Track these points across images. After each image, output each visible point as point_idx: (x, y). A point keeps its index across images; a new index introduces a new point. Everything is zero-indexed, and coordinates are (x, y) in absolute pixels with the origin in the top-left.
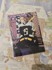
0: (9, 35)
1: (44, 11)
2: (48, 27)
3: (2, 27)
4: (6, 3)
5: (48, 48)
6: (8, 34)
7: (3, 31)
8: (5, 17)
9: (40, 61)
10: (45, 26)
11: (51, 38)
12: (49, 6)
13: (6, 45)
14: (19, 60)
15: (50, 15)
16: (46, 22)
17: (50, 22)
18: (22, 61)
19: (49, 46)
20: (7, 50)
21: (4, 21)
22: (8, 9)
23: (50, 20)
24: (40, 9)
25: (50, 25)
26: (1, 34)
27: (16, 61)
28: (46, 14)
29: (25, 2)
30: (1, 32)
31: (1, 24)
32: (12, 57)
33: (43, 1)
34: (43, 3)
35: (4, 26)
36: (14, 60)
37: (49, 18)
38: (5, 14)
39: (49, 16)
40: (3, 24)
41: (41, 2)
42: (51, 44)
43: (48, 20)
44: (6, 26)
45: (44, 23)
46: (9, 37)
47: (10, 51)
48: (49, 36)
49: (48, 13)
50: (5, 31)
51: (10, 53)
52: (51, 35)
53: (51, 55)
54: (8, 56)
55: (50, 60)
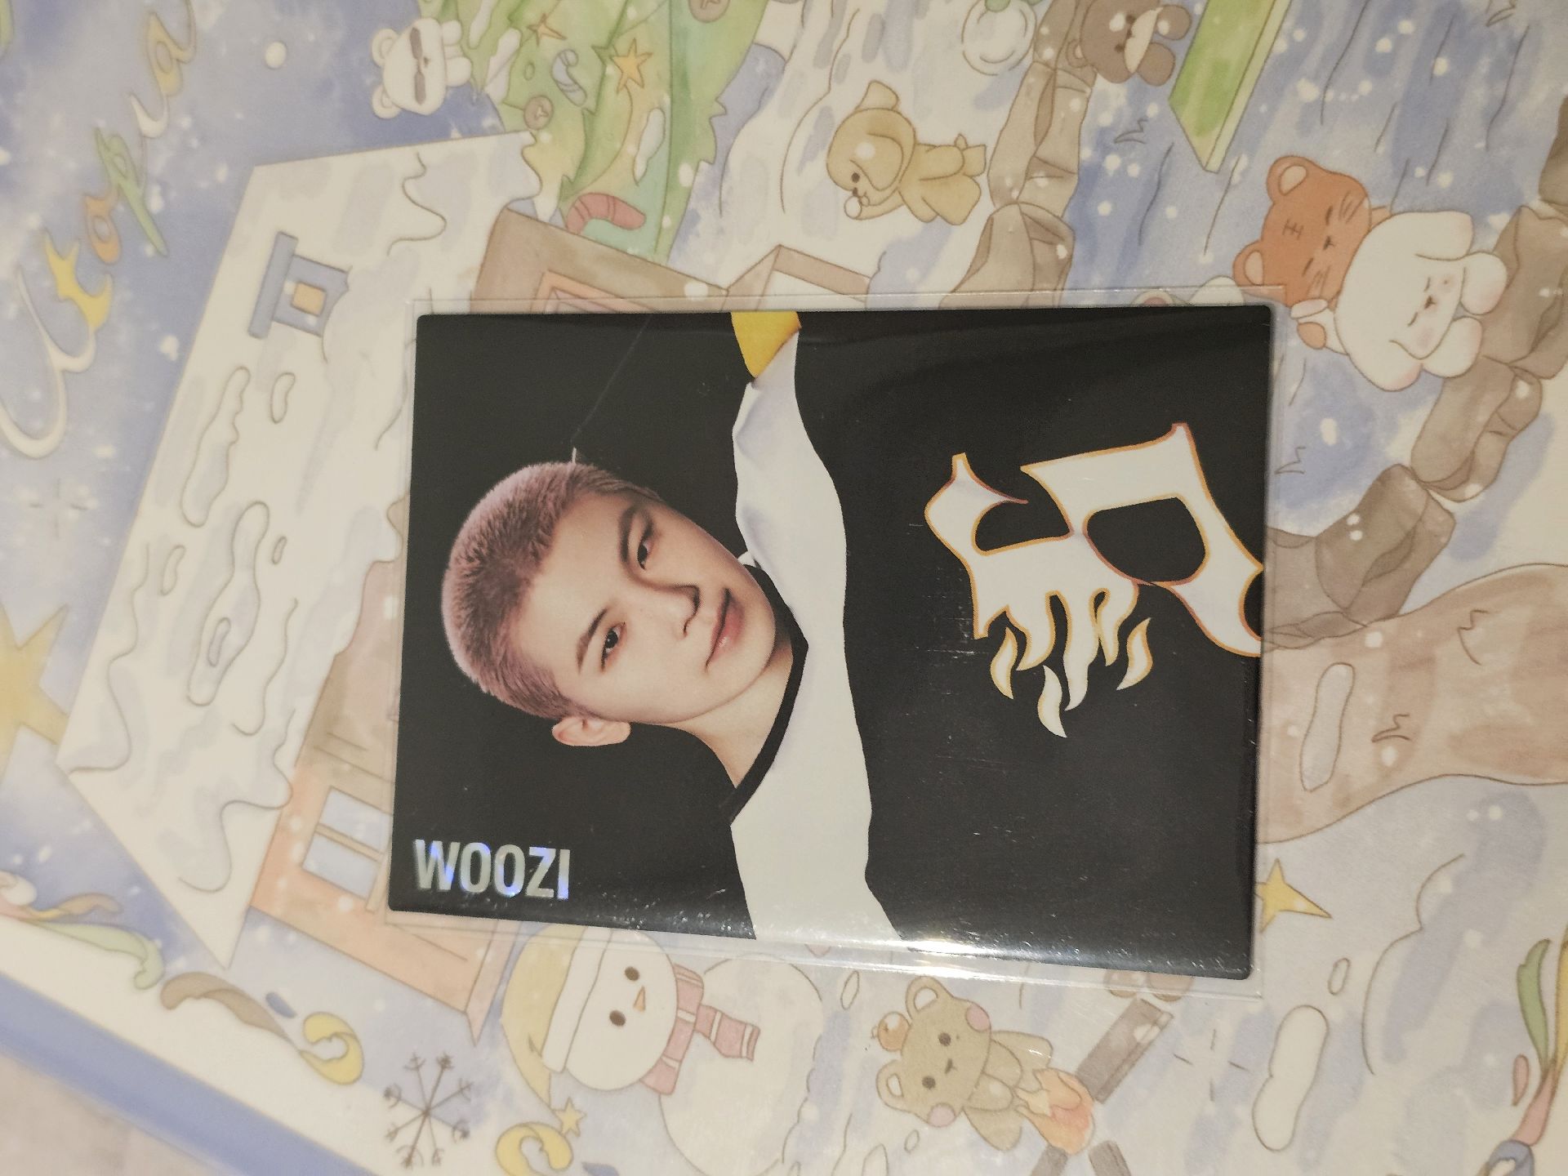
0: (641, 1000)
1: (345, 167)
2: (685, 174)
3: (459, 1107)
4: (21, 893)
6: (617, 1019)
7: (531, 1110)
8: (286, 995)
10: (637, 244)
11: (914, 192)
12: (275, 54)
13: (811, 1113)
15: (460, 71)
16: (568, 187)
17: (590, 116)
19: (1064, 267)
20: (918, 1136)
21: (354, 1037)
22: (135, 890)
23: (553, 111)
24: (281, 234)
25: (648, 120)
26: (587, 1167)
27: (1172, 1016)
28: (420, 161)
29: (92, 504)
30: (547, 1147)
31: (393, 1100)
32: (1081, 1081)
33: (143, 137)
34: (195, 143)
35: (441, 1055)
36: (1145, 1042)
37: (504, 102)
38: (230, 964)
39: (475, 98)
40: (413, 1065)
41: (156, 190)
42: (1030, 218)
43: (534, 132)
44: (453, 1008)
45: (571, 236)
46: (681, 1019)
47: (950, 1066)
48: (861, 219)
49: (411, 104)
50: (540, 1055)
51: (996, 1089)
52: (854, 169)
53: (1234, 266)
54: (1047, 1141)
55: (1335, 320)
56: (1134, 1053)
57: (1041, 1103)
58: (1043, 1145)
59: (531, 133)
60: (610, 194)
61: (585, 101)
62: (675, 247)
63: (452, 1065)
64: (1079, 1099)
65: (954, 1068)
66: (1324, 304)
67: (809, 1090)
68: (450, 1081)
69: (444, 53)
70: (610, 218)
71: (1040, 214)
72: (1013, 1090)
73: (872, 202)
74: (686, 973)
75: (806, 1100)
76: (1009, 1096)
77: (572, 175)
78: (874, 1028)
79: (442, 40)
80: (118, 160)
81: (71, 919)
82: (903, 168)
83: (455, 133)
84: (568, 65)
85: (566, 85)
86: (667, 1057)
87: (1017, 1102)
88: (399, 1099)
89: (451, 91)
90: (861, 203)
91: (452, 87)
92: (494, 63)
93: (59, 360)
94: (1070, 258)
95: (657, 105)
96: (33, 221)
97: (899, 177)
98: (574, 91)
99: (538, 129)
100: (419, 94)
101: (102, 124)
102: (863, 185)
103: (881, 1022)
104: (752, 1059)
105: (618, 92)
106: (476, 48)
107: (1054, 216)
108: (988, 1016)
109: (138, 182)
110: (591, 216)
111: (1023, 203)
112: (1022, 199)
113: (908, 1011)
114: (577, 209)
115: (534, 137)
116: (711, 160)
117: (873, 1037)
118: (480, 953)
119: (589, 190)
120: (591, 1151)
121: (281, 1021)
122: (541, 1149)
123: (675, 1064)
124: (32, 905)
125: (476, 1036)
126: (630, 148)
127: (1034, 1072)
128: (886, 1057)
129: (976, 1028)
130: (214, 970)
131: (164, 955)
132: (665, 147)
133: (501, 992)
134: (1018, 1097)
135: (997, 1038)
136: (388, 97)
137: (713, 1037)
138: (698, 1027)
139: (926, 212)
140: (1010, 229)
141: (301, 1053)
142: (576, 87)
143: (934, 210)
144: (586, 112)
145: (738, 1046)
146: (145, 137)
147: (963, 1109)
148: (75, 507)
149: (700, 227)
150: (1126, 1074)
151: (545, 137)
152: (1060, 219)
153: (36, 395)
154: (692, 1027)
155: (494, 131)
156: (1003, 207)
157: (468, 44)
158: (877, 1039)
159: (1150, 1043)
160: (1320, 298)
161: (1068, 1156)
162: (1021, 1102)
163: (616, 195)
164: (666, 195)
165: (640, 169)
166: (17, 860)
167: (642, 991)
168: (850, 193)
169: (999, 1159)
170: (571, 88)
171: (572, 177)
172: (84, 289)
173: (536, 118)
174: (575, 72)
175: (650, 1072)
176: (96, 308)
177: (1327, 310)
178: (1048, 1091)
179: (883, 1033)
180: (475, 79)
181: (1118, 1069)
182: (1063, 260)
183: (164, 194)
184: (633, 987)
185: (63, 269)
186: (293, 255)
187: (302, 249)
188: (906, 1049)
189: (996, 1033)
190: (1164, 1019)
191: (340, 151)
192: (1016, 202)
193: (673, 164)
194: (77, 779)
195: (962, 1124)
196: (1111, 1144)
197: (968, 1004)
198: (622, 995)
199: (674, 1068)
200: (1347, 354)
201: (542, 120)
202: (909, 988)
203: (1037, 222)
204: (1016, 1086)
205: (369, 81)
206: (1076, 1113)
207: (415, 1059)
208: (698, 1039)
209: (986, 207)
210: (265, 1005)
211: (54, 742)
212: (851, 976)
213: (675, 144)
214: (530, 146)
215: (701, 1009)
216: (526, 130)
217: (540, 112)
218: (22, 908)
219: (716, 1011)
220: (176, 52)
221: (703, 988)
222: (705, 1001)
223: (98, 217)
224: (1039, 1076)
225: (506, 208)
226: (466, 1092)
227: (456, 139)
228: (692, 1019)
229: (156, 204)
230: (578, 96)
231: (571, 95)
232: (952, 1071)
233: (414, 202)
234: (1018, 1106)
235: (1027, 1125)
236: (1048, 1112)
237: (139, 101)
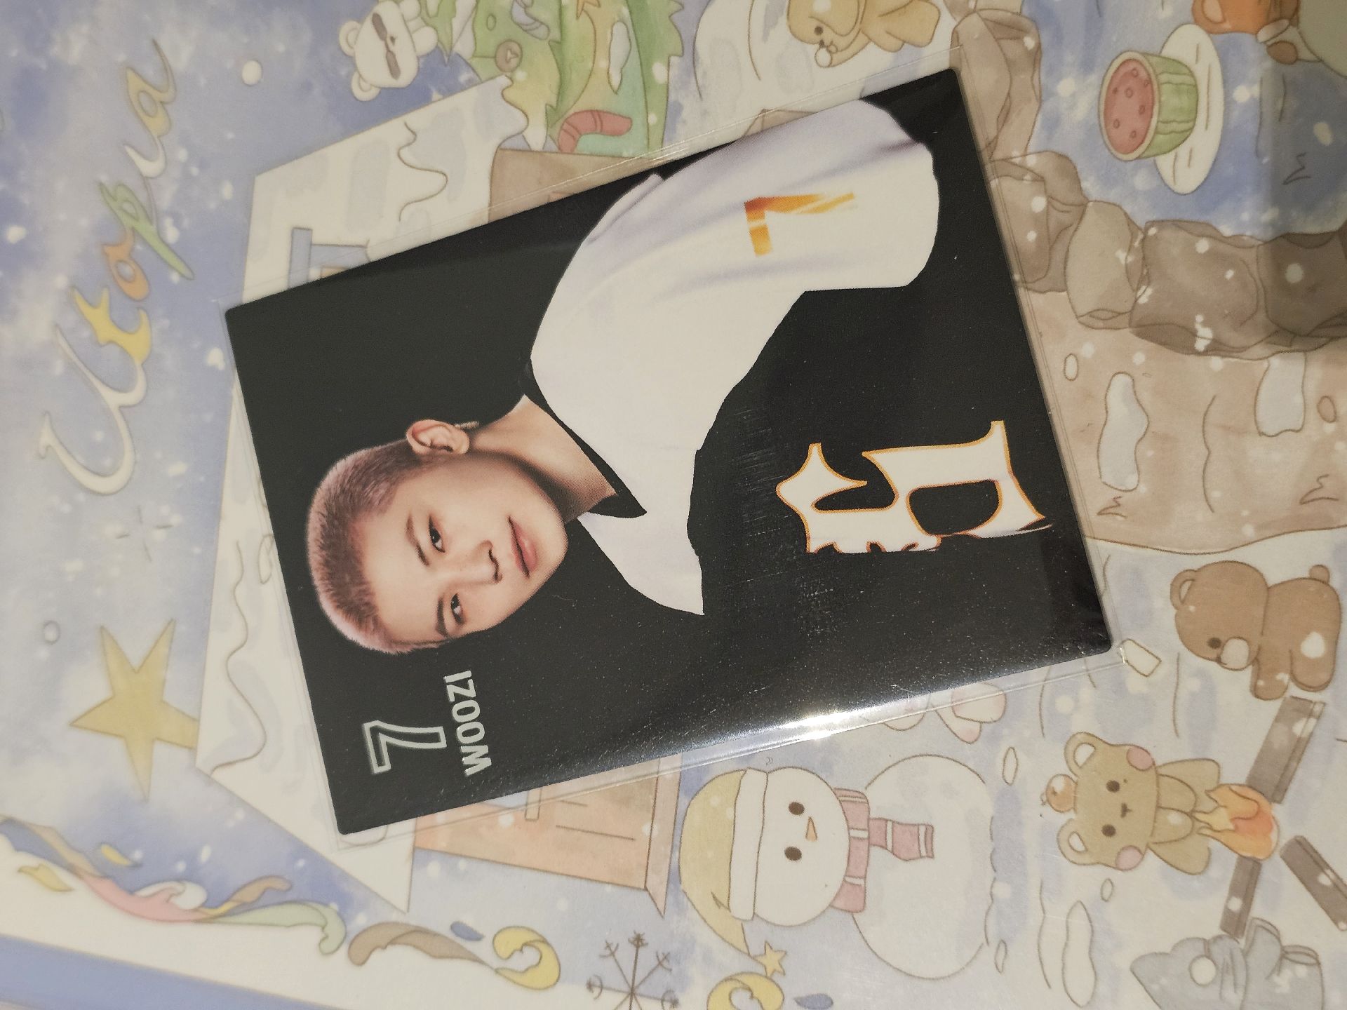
0: (812, 831)
1: (341, 154)
2: (659, 72)
3: (662, 980)
4: (192, 896)
5: (1066, 86)
6: (793, 854)
7: (733, 962)
8: (469, 920)
9: (1323, 239)
10: (631, 145)
11: (877, 27)
12: (251, 72)
13: (1003, 891)
14: (1314, 646)
15: (426, 40)
16: (553, 114)
17: (557, 47)
18: (1319, 577)
19: (1036, 57)
20: (1112, 883)
21: (544, 941)
22: (301, 863)
23: (522, 51)
24: (296, 230)
25: (612, 33)
26: (800, 1002)
27: (1325, 704)
28: (409, 129)
29: (176, 520)
30: (755, 994)
31: (596, 991)
32: (1254, 789)
33: (145, 180)
34: (195, 171)
35: (632, 935)
36: (1305, 735)
37: (474, 56)
38: (408, 908)
39: (446, 59)
40: (608, 952)
41: (168, 222)
42: (991, 21)
43: (509, 74)
44: (633, 888)
45: (565, 156)
46: (854, 838)
47: (1125, 810)
48: (834, 66)
49: (388, 81)
50: (729, 909)
51: (1174, 819)
52: (815, 24)
53: (1193, 10)
54: (1237, 853)
55: (1300, 33)
56: (1299, 747)
57: (1221, 820)
58: (1233, 858)
59: (506, 76)
60: (593, 109)
61: (548, 35)
62: (666, 139)
63: (644, 942)
64: (1256, 804)
65: (1130, 811)
66: (1286, 22)
67: (995, 871)
68: (647, 958)
69: (407, 27)
70: (598, 130)
71: (1000, 15)
72: (1191, 815)
73: (840, 49)
74: (848, 793)
75: (995, 879)
76: (1189, 821)
77: (554, 104)
78: (1042, 795)
79: (403, 16)
80: (126, 206)
81: (246, 907)
82: (861, 10)
83: (435, 96)
84: (526, 7)
85: (527, 25)
86: (849, 876)
87: (1198, 825)
88: (602, 987)
89: (422, 60)
90: (830, 52)
91: (423, 56)
92: (457, 23)
93: (113, 399)
94: (1039, 47)
95: (617, 19)
96: (61, 281)
97: (859, 20)
98: (537, 28)
99: (513, 71)
100: (394, 70)
101: (104, 178)
102: (827, 36)
103: (1048, 787)
104: (932, 857)
105: (578, 17)
106: (437, 15)
107: (1013, 13)
108: (1149, 754)
109: (149, 219)
110: (581, 135)
111: (981, 10)
112: (979, 7)
113: (1071, 770)
114: (565, 131)
115: (511, 79)
116: (680, 53)
117: (1044, 804)
118: (646, 829)
119: (571, 112)
120: (800, 984)
121: (470, 946)
122: (752, 997)
123: (861, 882)
124: (203, 905)
125: (661, 909)
126: (602, 64)
127: (1208, 792)
128: (1062, 819)
129: (1141, 768)
130: (394, 917)
131: (343, 917)
132: (635, 53)
133: (675, 860)
134: (1198, 820)
135: (1163, 771)
136: (365, 81)
137: (890, 847)
138: (873, 840)
139: (894, 43)
140: (976, 36)
141: (497, 971)
142: (537, 24)
143: (899, 39)
144: (552, 44)
145: (916, 845)
146: (147, 178)
147: (1148, 847)
148: (159, 527)
149: (684, 114)
150: (1296, 769)
151: (520, 75)
152: (1020, 14)
153: (99, 436)
154: (866, 843)
155: (471, 84)
156: (963, 19)
157: (428, 14)
158: (1047, 804)
159: (1311, 735)
160: (1281, 18)
161: (1261, 862)
162: (1202, 824)
163: (600, 107)
164: (645, 95)
165: (615, 80)
166: (181, 867)
167: (810, 819)
168: (817, 46)
169: (1195, 883)
170: (534, 26)
171: (554, 105)
172: (120, 328)
173: (508, 61)
174: (534, 11)
175: (837, 895)
176: (138, 343)
177: (1291, 27)
178: (1225, 807)
179: (1053, 798)
180: (441, 43)
181: (1287, 767)
182: (1031, 50)
183: (177, 224)
184: (801, 820)
185: (99, 318)
186: (311, 245)
187: (318, 238)
188: (1078, 806)
189: (1160, 767)
190: (1317, 709)
191: (334, 141)
192: (974, 11)
193: (645, 66)
194: (221, 776)
195: (1151, 858)
196: (1298, 839)
197: (1127, 748)
198: (792, 831)
199: (859, 886)
200: (1321, 61)
201: (514, 62)
202: (1066, 748)
203: (998, 23)
204: (1193, 811)
205: (343, 72)
206: (1256, 821)
207: (608, 946)
208: (875, 851)
209: (948, 23)
210: (451, 935)
211: (192, 749)
212: (1007, 753)
213: (643, 50)
214: (508, 87)
215: (871, 822)
216: (502, 74)
217: (509, 54)
218: (196, 910)
219: (887, 821)
220: (157, 95)
221: (868, 804)
222: (873, 815)
223: (121, 261)
224: (1212, 795)
225: (500, 148)
226: (665, 964)
227: (439, 100)
228: (864, 835)
229: (172, 235)
230: (542, 31)
231: (535, 32)
232: (1128, 814)
233: (411, 167)
234: (1201, 828)
235: (1214, 844)
236: (1231, 827)
237: (133, 147)
